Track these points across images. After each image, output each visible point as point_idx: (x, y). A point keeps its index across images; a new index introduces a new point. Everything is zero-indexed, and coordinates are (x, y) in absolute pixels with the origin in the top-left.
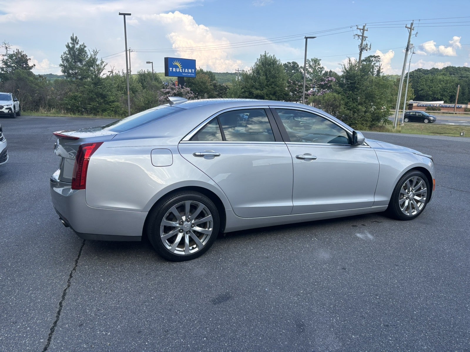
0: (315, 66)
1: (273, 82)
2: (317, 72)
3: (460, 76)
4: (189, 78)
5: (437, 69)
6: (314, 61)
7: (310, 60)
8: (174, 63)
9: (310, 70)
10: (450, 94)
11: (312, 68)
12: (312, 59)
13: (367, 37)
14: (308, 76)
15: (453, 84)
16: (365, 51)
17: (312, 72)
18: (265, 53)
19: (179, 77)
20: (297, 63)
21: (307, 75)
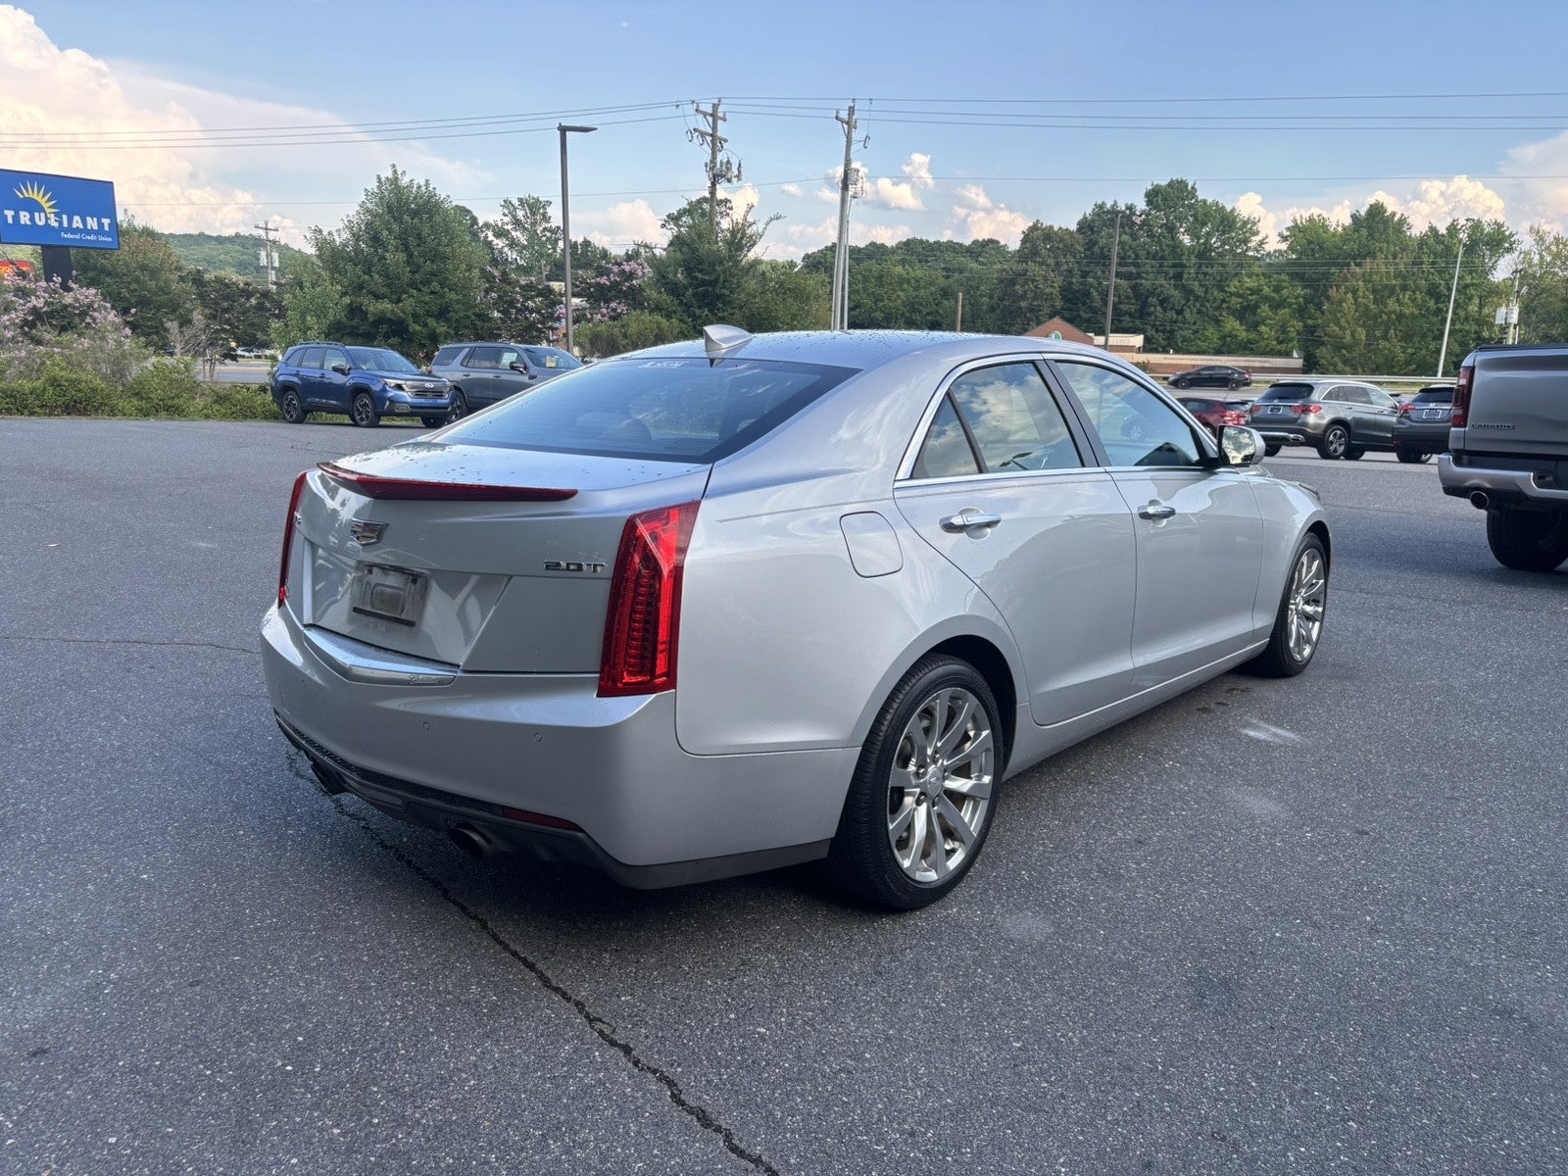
0: (533, 224)
1: (433, 274)
2: (543, 245)
3: (944, 268)
4: (85, 249)
5: (883, 246)
6: (528, 205)
7: (516, 203)
8: (22, 193)
9: (519, 236)
10: (928, 318)
11: (525, 229)
12: (520, 200)
13: (726, 141)
14: (514, 257)
15: (933, 289)
16: (726, 184)
17: (526, 243)
18: (395, 172)
19: (44, 247)
20: (468, 211)
21: (509, 253)
